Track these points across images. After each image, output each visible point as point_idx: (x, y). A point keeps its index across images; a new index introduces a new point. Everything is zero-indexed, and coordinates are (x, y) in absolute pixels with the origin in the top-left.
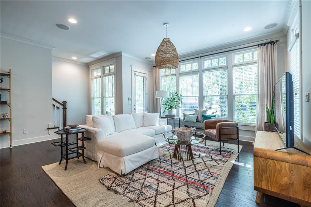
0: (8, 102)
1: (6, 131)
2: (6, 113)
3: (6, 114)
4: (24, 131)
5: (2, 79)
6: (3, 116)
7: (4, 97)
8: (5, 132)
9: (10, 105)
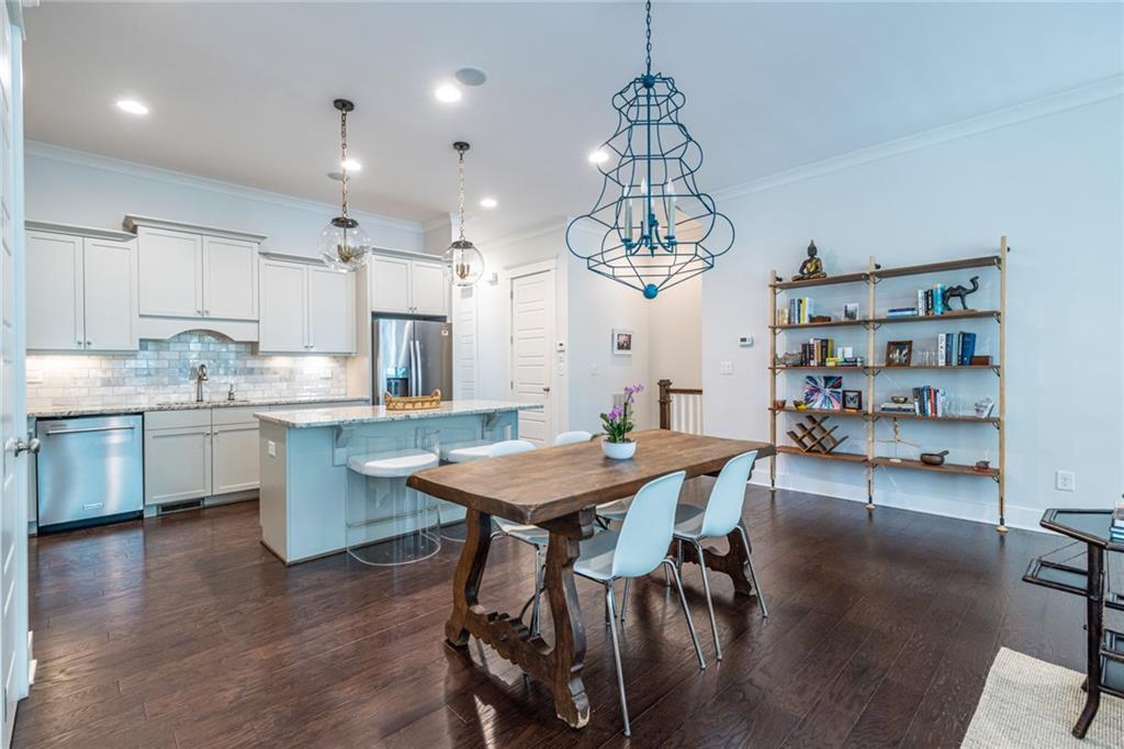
0: (996, 362)
1: (987, 463)
2: (988, 400)
3: (984, 404)
4: (1060, 481)
5: (977, 278)
6: (977, 410)
7: (987, 342)
8: (983, 465)
9: (998, 370)
